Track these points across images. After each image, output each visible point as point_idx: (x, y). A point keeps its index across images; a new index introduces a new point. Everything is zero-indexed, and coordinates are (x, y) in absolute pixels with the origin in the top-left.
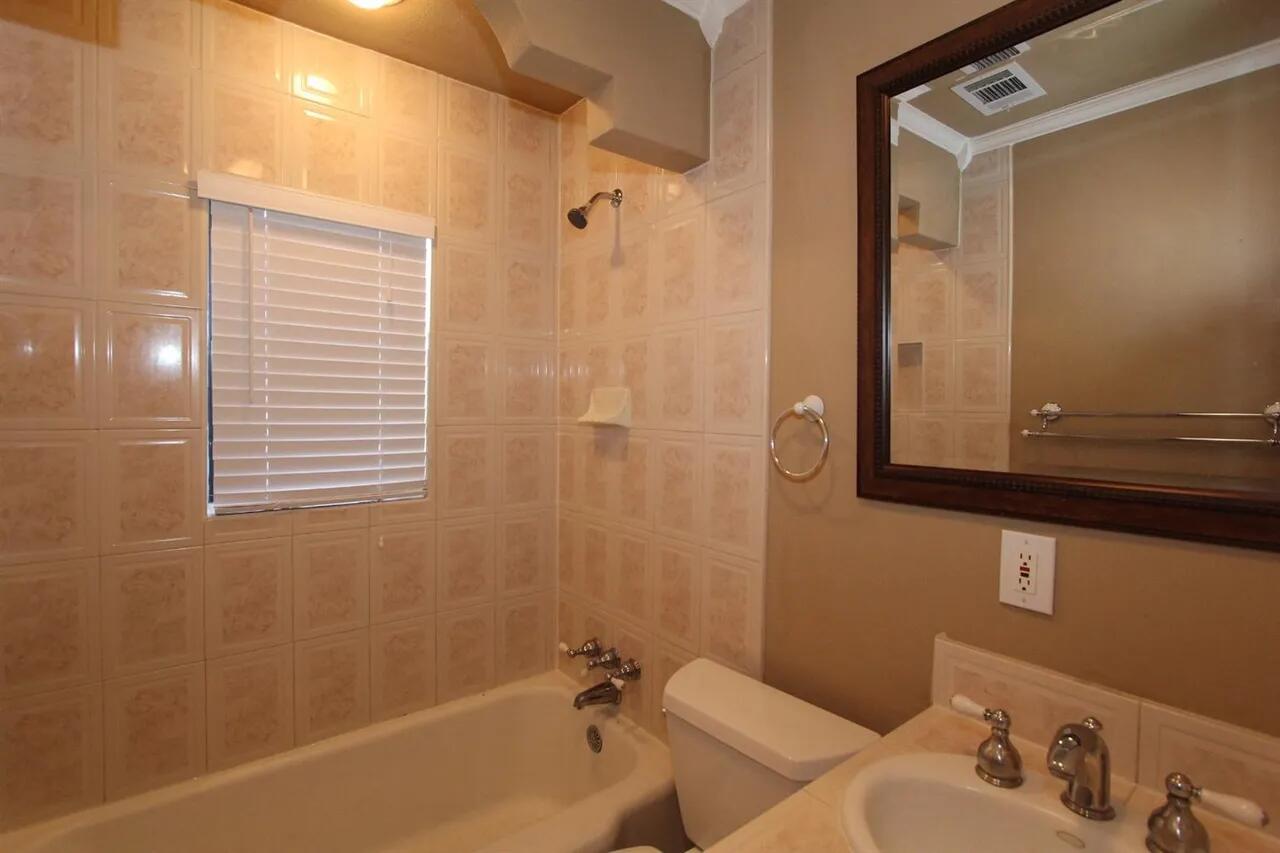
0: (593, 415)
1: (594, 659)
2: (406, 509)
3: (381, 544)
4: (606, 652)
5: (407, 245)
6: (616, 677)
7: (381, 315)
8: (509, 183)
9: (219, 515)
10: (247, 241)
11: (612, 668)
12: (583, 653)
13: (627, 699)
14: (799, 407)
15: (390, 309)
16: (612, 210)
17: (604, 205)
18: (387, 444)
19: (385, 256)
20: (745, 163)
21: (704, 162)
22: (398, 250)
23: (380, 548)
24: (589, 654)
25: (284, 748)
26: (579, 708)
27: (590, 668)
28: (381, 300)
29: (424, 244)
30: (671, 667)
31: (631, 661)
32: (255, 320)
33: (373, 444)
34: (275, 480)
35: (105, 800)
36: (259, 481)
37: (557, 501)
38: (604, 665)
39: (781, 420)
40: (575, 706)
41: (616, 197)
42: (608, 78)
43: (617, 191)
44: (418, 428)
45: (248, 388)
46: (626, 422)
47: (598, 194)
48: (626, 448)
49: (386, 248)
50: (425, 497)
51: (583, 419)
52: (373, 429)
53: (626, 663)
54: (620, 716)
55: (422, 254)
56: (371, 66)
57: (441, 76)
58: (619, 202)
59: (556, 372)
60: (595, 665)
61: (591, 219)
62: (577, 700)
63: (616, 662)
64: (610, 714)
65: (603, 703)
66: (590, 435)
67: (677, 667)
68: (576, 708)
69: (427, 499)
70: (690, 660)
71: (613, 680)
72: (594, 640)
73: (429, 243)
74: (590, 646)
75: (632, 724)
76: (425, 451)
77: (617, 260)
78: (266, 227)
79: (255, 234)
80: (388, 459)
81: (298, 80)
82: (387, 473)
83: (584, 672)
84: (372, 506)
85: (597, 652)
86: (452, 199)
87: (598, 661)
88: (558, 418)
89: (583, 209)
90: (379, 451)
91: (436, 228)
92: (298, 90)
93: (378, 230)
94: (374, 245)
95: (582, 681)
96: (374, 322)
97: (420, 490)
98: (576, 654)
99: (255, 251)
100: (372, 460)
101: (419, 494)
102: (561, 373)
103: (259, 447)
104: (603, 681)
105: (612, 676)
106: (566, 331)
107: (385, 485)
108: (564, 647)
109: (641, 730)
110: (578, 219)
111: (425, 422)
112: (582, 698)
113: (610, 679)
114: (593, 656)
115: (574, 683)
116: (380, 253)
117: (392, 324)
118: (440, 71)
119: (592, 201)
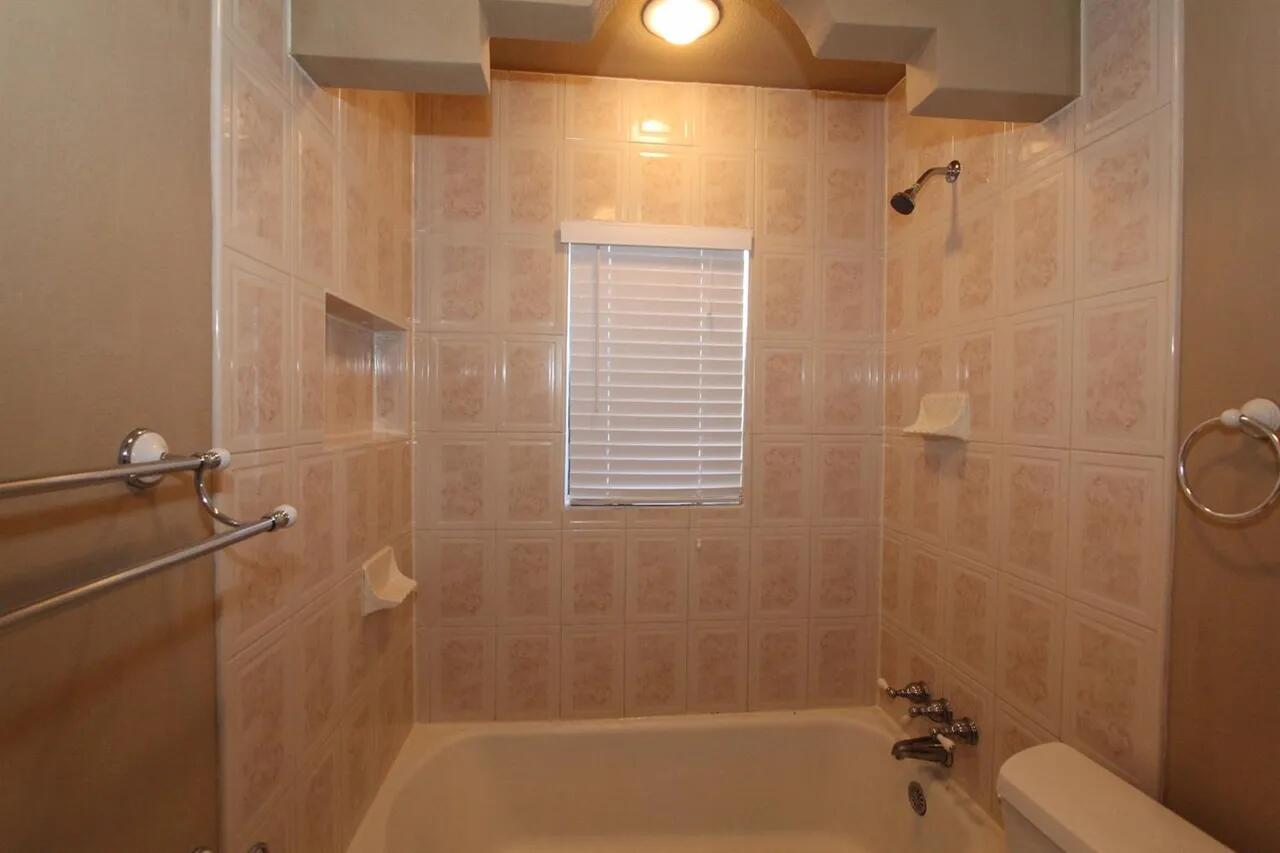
0: (924, 425)
1: (918, 706)
2: (720, 514)
3: (699, 545)
4: (935, 702)
5: (726, 259)
6: (944, 735)
7: (702, 328)
8: (829, 180)
9: (572, 505)
10: (596, 275)
11: (941, 722)
12: (905, 695)
13: (959, 763)
14: (1230, 416)
15: (711, 322)
16: (947, 187)
17: (938, 182)
18: (707, 451)
19: (706, 272)
20: (1138, 85)
21: (1073, 99)
22: (717, 265)
23: (699, 550)
24: (912, 697)
25: (616, 716)
26: (898, 758)
27: (913, 715)
28: (702, 313)
29: (742, 255)
30: (1018, 742)
31: (966, 720)
32: (601, 341)
33: (693, 451)
34: (615, 479)
35: (495, 719)
36: (601, 479)
37: (882, 519)
38: (930, 715)
39: (1196, 436)
40: (893, 753)
41: (952, 171)
42: (930, 32)
43: (954, 163)
44: (735, 436)
45: (593, 399)
46: (964, 432)
47: (928, 173)
48: (964, 464)
49: (707, 266)
50: (741, 503)
51: (907, 429)
52: (694, 437)
53: (959, 721)
54: (952, 782)
55: (739, 266)
56: (694, 98)
57: (759, 88)
58: (956, 175)
59: (881, 377)
60: (919, 713)
61: (919, 202)
62: (896, 747)
63: (945, 716)
64: (938, 776)
65: (927, 759)
66: (920, 448)
67: (1026, 744)
68: (893, 758)
69: (743, 506)
70: (1045, 740)
71: (940, 737)
72: (921, 684)
73: (746, 254)
74: (915, 690)
75: (965, 795)
76: (741, 458)
77: (954, 243)
78: (610, 261)
79: (602, 267)
80: (707, 465)
81: (635, 129)
82: (706, 478)
83: (906, 717)
84: (692, 509)
85: (924, 698)
86: (769, 209)
87: (923, 710)
88: (884, 428)
89: (909, 191)
90: (700, 458)
91: (753, 240)
92: (636, 136)
93: (699, 249)
94: (695, 264)
95: (905, 727)
96: (694, 336)
97: (736, 497)
98: (896, 694)
99: (602, 282)
100: (693, 465)
101: (735, 500)
102: (888, 377)
103: (601, 450)
104: (928, 735)
105: (939, 732)
106: (894, 331)
107: (703, 489)
108: (883, 683)
109: (977, 808)
110: (903, 204)
111: (742, 430)
112: (902, 748)
113: (936, 735)
114: (918, 702)
115: (896, 727)
116: (702, 270)
117: (711, 336)
118: (756, 85)
119: (920, 181)
